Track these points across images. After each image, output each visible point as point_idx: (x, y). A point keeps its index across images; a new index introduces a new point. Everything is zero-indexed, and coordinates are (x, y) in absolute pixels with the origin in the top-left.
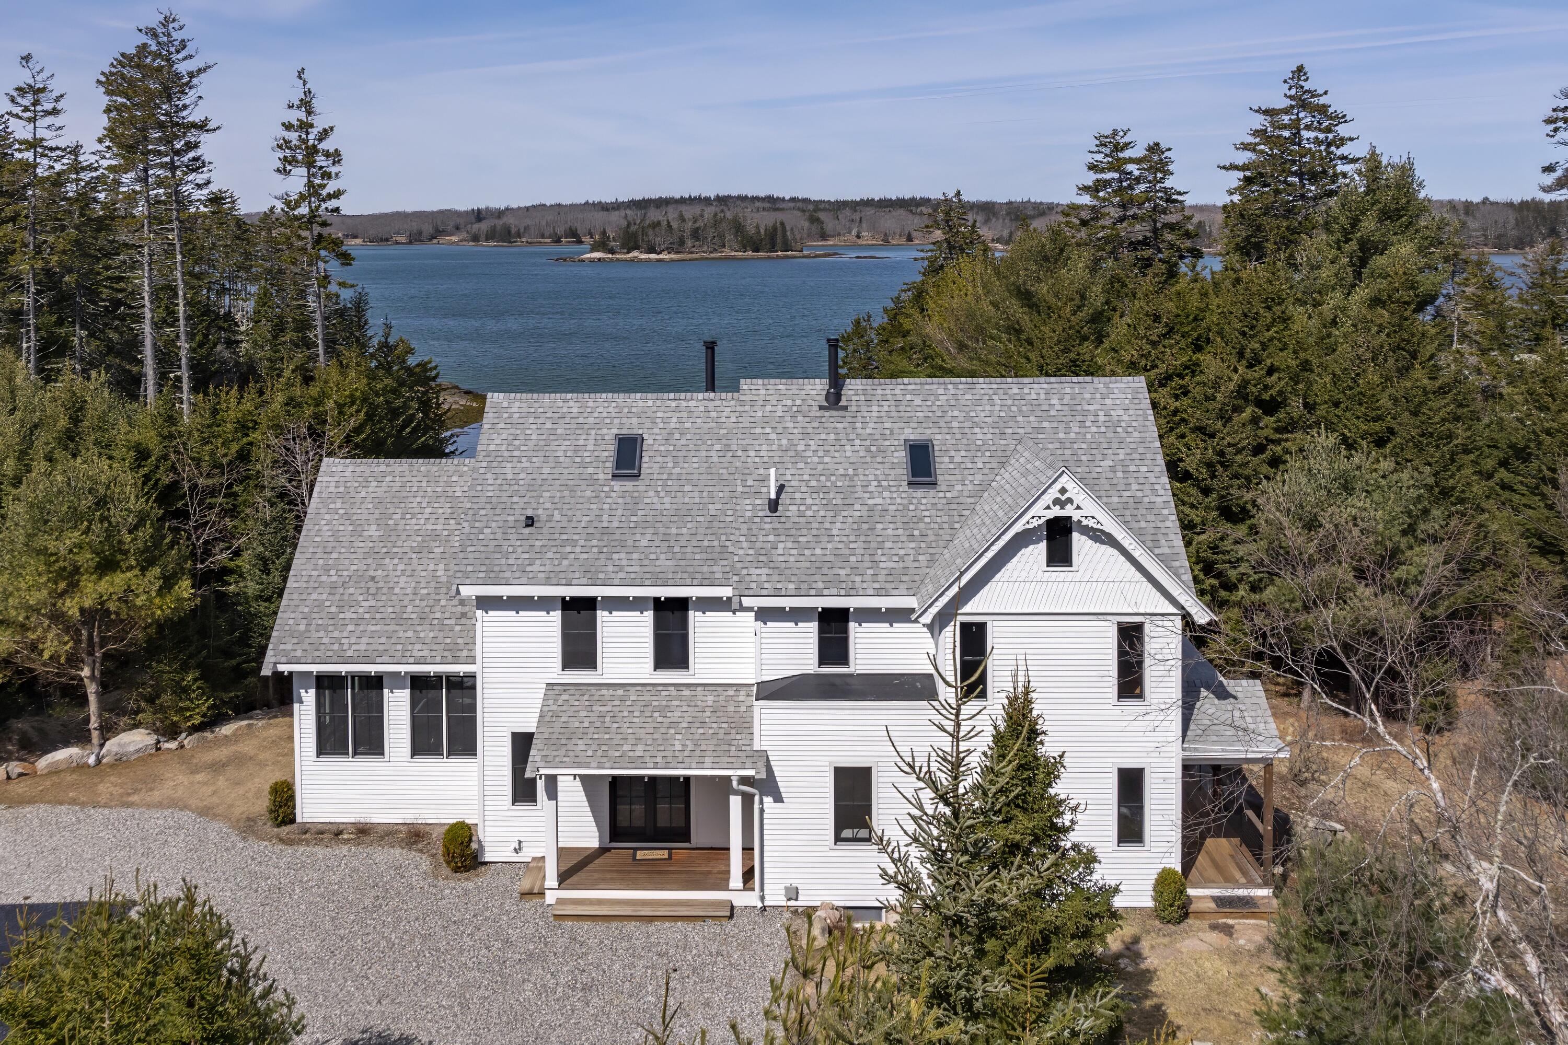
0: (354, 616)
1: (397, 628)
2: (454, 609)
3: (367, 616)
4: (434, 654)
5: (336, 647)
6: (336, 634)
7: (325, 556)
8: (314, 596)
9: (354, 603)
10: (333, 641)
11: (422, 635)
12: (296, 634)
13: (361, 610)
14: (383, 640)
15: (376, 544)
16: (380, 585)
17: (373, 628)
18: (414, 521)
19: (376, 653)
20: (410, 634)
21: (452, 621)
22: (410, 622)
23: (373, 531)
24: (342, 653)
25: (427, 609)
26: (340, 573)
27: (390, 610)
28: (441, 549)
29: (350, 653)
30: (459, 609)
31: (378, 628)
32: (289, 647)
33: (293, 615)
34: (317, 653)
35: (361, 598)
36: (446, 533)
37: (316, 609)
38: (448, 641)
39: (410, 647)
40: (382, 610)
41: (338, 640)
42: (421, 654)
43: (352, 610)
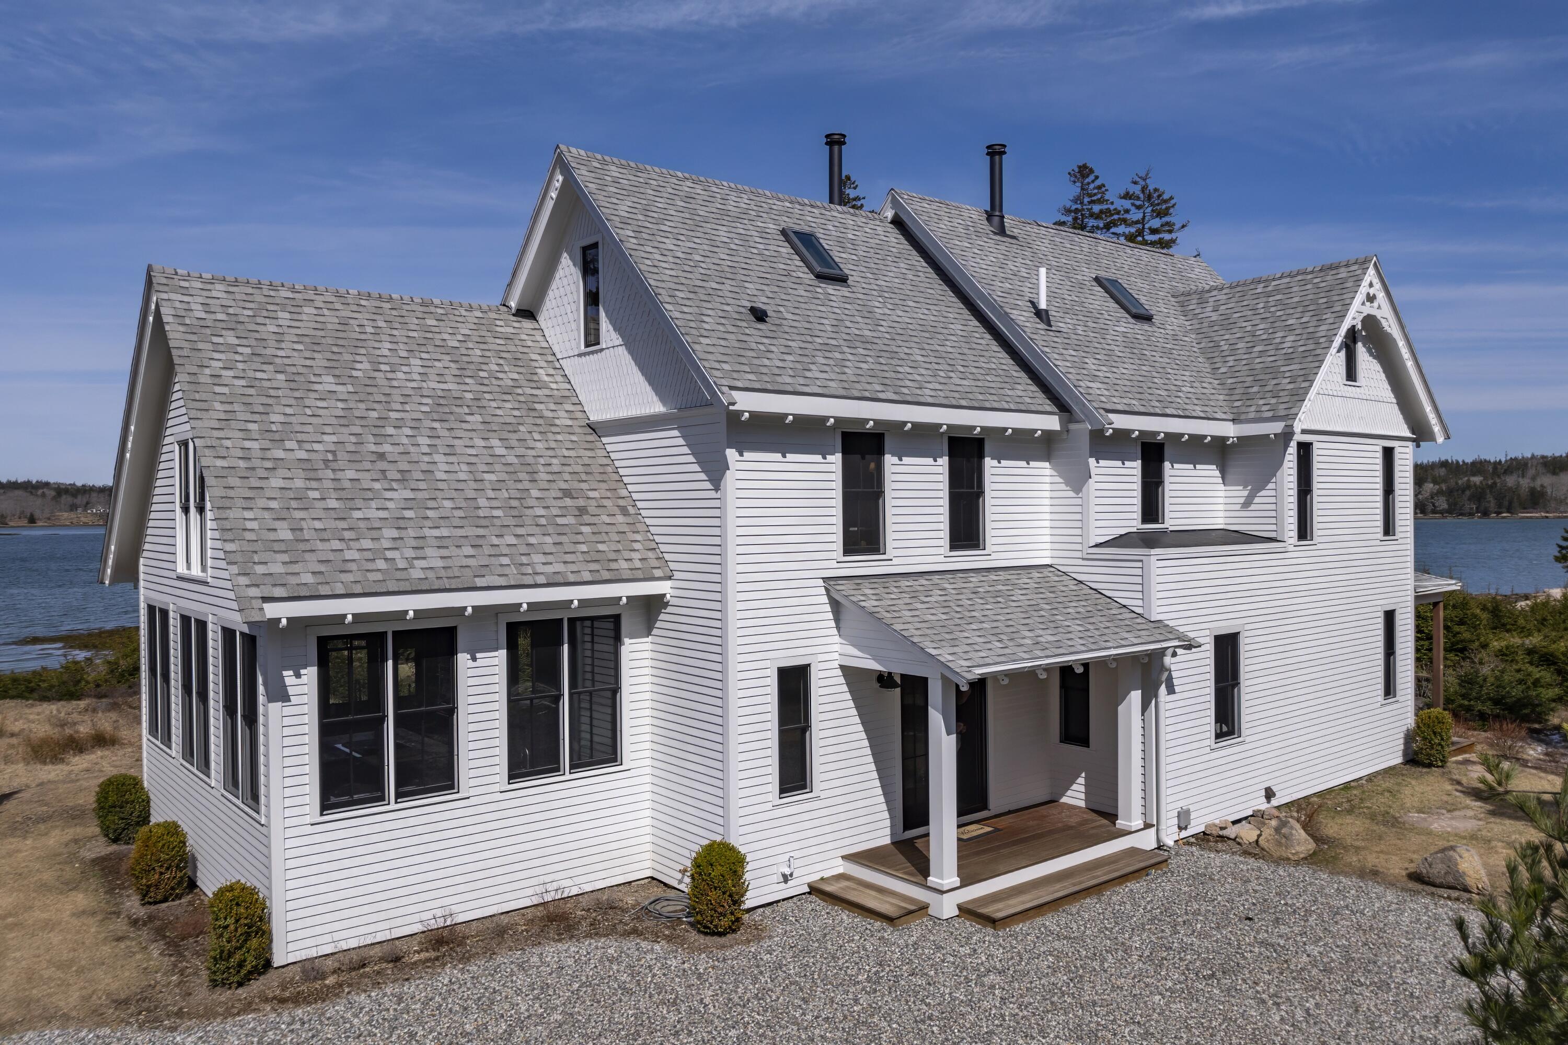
0: (382, 514)
1: (481, 532)
2: (560, 503)
3: (409, 514)
4: (574, 568)
5: (381, 564)
6: (366, 544)
7: (256, 417)
8: (276, 482)
9: (369, 495)
10: (369, 555)
11: (532, 540)
12: (276, 547)
13: (390, 505)
14: (468, 551)
15: (352, 405)
16: (404, 466)
17: (436, 533)
18: (400, 375)
19: (468, 573)
20: (512, 540)
21: (570, 520)
22: (497, 522)
23: (328, 383)
24: (399, 575)
25: (515, 503)
26: (308, 446)
27: (448, 504)
28: (479, 418)
29: (416, 574)
30: (568, 502)
31: (445, 532)
32: (277, 568)
33: (248, 514)
34: (349, 578)
35: (377, 486)
36: (469, 396)
37: (294, 504)
38: (584, 548)
39: (524, 560)
40: (431, 504)
41: (378, 553)
42: (549, 569)
43: (373, 504)
